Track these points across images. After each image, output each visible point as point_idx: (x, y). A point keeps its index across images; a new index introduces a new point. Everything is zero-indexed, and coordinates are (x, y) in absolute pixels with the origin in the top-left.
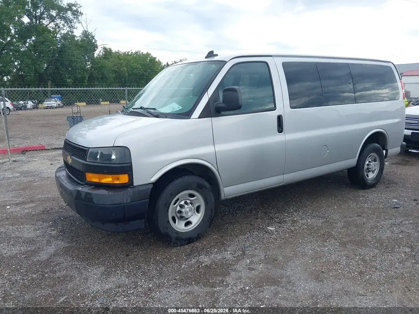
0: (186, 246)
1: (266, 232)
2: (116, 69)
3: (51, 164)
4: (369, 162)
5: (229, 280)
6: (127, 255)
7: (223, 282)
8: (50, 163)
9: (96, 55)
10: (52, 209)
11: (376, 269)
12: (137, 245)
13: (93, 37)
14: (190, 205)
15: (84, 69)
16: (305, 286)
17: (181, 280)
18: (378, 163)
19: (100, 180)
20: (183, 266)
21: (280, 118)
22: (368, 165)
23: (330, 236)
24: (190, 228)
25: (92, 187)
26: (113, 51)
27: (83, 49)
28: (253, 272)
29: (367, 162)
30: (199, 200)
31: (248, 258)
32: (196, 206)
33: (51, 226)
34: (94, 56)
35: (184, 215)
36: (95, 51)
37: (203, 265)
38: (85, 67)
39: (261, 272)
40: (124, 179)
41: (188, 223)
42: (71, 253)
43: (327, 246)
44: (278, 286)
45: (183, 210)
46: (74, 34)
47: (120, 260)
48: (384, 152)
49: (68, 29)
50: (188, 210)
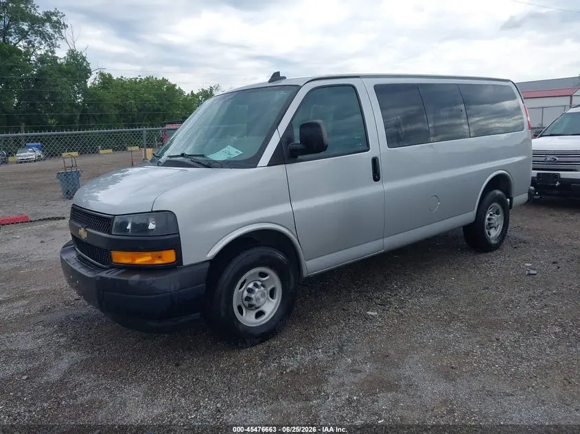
0: (260, 347)
1: (367, 319)
2: (120, 104)
3: (42, 242)
4: (491, 215)
5: (328, 388)
6: (177, 365)
7: (320, 392)
8: (39, 240)
9: (89, 84)
10: (54, 307)
11: (523, 358)
12: (189, 349)
13: (84, 59)
14: (262, 288)
15: (73, 105)
16: (433, 389)
17: (262, 395)
18: (501, 215)
19: (134, 260)
20: (260, 374)
21: (375, 161)
22: (489, 219)
23: (453, 318)
24: (263, 320)
25: (121, 271)
26: (115, 78)
27: (70, 75)
28: (359, 374)
29: (488, 216)
30: (274, 280)
31: (349, 357)
32: (269, 289)
33: (56, 332)
34: (86, 85)
35: (254, 302)
36: (88, 78)
37: (288, 370)
38: (74, 101)
39: (370, 375)
40: (169, 257)
41: (260, 314)
42: (93, 367)
43: (451, 333)
44: (396, 392)
45: (253, 296)
46: (56, 55)
47: (167, 372)
48: (508, 200)
49: (47, 48)
50: (259, 295)
